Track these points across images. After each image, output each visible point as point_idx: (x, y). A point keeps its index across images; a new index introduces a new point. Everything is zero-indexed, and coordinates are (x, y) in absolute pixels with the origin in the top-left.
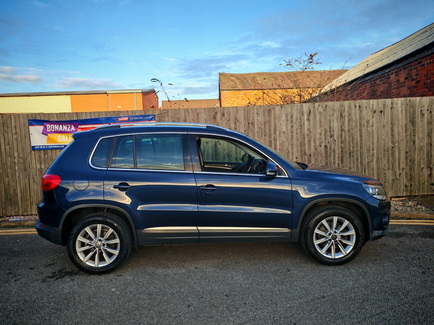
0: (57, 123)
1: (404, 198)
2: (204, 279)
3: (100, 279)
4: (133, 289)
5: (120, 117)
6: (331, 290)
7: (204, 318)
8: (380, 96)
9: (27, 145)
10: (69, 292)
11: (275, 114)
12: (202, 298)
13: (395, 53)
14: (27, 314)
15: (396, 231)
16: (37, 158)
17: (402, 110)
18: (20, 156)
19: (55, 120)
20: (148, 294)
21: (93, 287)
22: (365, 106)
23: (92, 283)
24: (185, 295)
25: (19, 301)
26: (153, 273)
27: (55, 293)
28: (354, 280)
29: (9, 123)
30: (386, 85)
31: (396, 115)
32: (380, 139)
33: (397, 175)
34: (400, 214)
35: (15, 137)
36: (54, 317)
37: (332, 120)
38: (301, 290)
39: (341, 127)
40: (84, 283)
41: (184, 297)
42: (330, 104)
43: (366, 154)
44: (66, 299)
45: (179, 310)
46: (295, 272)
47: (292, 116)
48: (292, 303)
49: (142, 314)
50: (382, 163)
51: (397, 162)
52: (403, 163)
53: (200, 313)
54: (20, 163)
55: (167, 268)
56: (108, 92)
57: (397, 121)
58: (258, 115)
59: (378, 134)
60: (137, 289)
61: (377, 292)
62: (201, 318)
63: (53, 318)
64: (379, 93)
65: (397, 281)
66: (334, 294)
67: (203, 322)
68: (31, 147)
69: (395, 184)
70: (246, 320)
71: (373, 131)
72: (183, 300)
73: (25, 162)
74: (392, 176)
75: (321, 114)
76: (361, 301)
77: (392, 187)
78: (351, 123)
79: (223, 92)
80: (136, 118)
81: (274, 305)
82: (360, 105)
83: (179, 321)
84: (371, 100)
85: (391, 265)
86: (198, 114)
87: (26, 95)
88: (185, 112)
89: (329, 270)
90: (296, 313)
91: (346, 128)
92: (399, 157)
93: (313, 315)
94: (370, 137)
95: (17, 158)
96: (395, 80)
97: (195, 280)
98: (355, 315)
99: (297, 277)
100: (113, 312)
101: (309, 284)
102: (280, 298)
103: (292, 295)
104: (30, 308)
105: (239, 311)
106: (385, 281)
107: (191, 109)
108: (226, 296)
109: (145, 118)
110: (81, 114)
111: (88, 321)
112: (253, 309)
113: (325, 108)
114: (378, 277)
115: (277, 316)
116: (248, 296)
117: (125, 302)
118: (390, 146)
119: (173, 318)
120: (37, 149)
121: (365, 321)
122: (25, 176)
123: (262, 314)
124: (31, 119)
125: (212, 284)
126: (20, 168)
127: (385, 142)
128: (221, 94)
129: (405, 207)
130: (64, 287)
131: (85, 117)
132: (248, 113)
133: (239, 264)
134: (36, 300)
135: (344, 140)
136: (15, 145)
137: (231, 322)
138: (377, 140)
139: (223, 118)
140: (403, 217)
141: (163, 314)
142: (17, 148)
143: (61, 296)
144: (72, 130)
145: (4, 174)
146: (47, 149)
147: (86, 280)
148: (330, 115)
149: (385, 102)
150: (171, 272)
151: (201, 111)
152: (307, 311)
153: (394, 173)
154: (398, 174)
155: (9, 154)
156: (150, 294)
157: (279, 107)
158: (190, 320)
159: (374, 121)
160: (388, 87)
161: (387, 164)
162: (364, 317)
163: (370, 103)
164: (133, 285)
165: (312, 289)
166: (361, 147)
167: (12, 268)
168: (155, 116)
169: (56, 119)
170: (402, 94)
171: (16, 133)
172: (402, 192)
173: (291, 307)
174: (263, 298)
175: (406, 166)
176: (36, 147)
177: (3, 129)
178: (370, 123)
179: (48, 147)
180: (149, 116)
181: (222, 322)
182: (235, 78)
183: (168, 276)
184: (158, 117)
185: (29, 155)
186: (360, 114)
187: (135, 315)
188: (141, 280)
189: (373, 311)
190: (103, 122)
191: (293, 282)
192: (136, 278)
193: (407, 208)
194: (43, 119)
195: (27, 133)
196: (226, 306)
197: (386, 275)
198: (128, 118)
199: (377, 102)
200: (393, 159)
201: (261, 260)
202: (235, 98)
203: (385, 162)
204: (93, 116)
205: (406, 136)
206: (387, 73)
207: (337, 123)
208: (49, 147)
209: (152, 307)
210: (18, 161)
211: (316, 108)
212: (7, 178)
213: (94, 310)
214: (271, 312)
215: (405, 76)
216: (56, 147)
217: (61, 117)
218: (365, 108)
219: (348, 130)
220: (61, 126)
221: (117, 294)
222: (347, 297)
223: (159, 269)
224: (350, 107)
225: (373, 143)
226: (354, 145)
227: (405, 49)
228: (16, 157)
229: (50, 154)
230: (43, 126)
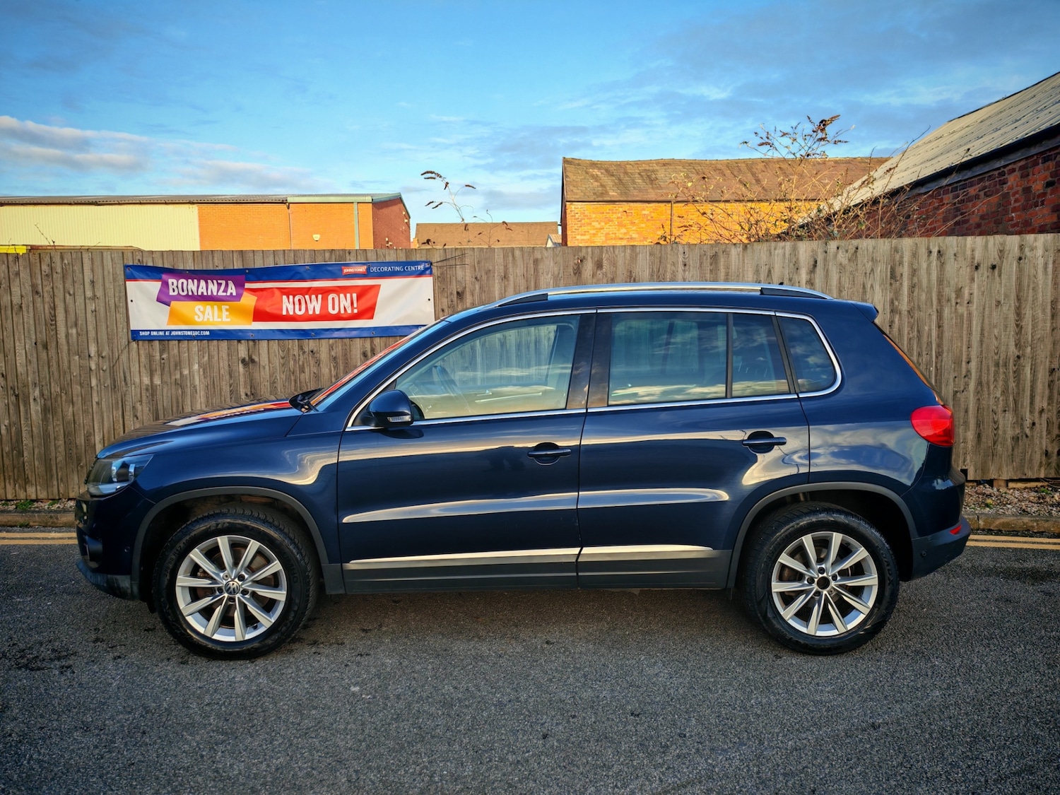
0: (194, 276)
1: (1039, 484)
2: (572, 671)
3: (319, 661)
4: (402, 689)
5: (347, 265)
6: (890, 708)
7: (587, 768)
8: (978, 226)
9: (120, 326)
10: (247, 691)
11: (727, 267)
12: (574, 717)
13: (1017, 121)
14: (155, 743)
15: (1029, 565)
16: (143, 359)
17: (1046, 265)
18: (103, 355)
19: (188, 269)
20: (442, 704)
21: (304, 681)
22: (952, 253)
23: (300, 670)
24: (530, 708)
25: (132, 710)
26: (446, 650)
27: (215, 692)
28: (945, 686)
29: (77, 271)
30: (994, 199)
31: (1029, 276)
32: (986, 334)
33: (1025, 427)
34: (1035, 524)
35: (91, 306)
36: (223, 752)
37: (869, 286)
38: (816, 708)
39: (892, 302)
40: (280, 670)
41: (530, 713)
42: (866, 244)
43: (952, 371)
44: (244, 708)
45: (523, 745)
46: (794, 662)
47: (770, 271)
48: (799, 740)
49: (432, 751)
50: (989, 394)
51: (1028, 393)
52: (1043, 397)
53: (576, 754)
54: (101, 371)
55: (476, 639)
56: (290, 200)
57: (1031, 291)
58: (687, 267)
59: (983, 323)
60: (412, 689)
61: (1006, 717)
62: (578, 767)
63: (219, 753)
64: (974, 220)
65: (1052, 691)
66: (898, 719)
67: (584, 776)
68: (130, 333)
69: (1020, 448)
70: (691, 776)
71: (970, 314)
72: (528, 722)
73: (115, 368)
74: (1014, 427)
75: (842, 268)
76: (968, 740)
77: (1012, 455)
78: (915, 294)
79: (573, 207)
80: (385, 269)
81: (754, 743)
82: (941, 249)
83: (526, 773)
84: (969, 239)
85: (1031, 651)
86: (536, 262)
87: (90, 201)
88: (505, 257)
89: (877, 658)
90: (813, 764)
91: (904, 306)
92: (1033, 382)
93: (854, 770)
94: (962, 329)
95: (95, 359)
96: (1020, 189)
97: (550, 672)
98: (960, 775)
99: (801, 673)
100: (363, 744)
101: (832, 692)
102: (766, 724)
103: (796, 719)
104: (161, 728)
105: (671, 753)
106: (1023, 690)
107: (522, 249)
108: (632, 714)
109: (407, 268)
110: (251, 255)
111: (306, 765)
112: (704, 750)
113: (853, 255)
114: (1003, 680)
115: (767, 770)
116: (687, 717)
117: (388, 721)
118: (1010, 353)
119: (511, 764)
120: (145, 339)
121: (987, 790)
122: (114, 401)
123: (730, 764)
124: (131, 264)
125: (592, 684)
126: (102, 381)
127: (1000, 344)
128: (568, 211)
129: (1045, 507)
130: (234, 678)
131: (261, 262)
132: (660, 262)
133: (651, 636)
134: (173, 708)
135: (897, 336)
136: (91, 328)
137: (656, 781)
138: (979, 339)
139: (599, 272)
140: (1043, 532)
141: (486, 755)
142: (97, 334)
143: (231, 701)
144: (228, 294)
145: (64, 398)
146: (170, 338)
147: (284, 664)
148: (866, 273)
149: (1003, 244)
150: (489, 650)
151: (546, 254)
152: (840, 761)
153: (1019, 422)
154: (1028, 423)
155: (76, 347)
156: (447, 704)
157: (739, 250)
158: (552, 772)
159: (975, 289)
160: (999, 205)
161: (1001, 399)
162: (983, 780)
163: (965, 246)
164: (400, 679)
165: (844, 706)
166: (939, 354)
167: (100, 627)
168: (431, 264)
169: (190, 266)
170: (1036, 223)
171: (94, 297)
172: (1036, 468)
173: (798, 748)
174: (723, 723)
175: (1049, 404)
176: (142, 334)
177: (64, 287)
178: (964, 294)
179: (170, 333)
180: (418, 263)
181: (632, 780)
182: (603, 171)
183: (482, 660)
184: (440, 267)
185: (125, 352)
186: (941, 271)
187: (417, 753)
188: (418, 667)
189: (1004, 764)
190: (305, 275)
191: (792, 686)
192: (406, 663)
193: (1052, 510)
194: (160, 265)
195: (120, 297)
196: (636, 740)
197: (1021, 676)
198: (366, 267)
199: (984, 243)
200: (1018, 386)
201: (705, 629)
202: (601, 221)
203: (998, 394)
204: (282, 259)
205: (1053, 330)
206: (999, 169)
207: (883, 292)
208: (173, 333)
209: (456, 736)
210: (98, 365)
211: (831, 254)
212: (71, 406)
213: (316, 737)
214: (750, 760)
215: (1046, 177)
216: (189, 333)
217: (204, 262)
218: (953, 257)
219: (909, 312)
220: (203, 283)
221: (366, 699)
222: (932, 727)
223: (458, 642)
224: (915, 255)
225: (969, 344)
226: (921, 348)
227: (1042, 110)
228: (92, 355)
229: (176, 351)
230: (160, 283)
